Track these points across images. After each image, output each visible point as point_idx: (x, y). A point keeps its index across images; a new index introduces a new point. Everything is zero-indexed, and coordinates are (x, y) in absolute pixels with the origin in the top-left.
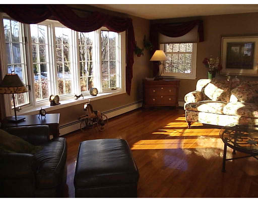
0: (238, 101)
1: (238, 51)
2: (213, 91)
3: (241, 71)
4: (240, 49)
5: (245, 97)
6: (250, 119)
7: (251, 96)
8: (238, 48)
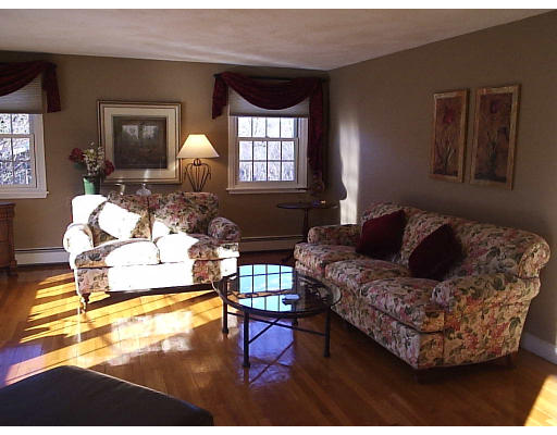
0: (171, 233)
1: (136, 133)
2: (118, 219)
3: (147, 174)
4: (140, 130)
5: (185, 224)
6: (210, 264)
7: (194, 221)
8: (136, 127)
